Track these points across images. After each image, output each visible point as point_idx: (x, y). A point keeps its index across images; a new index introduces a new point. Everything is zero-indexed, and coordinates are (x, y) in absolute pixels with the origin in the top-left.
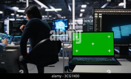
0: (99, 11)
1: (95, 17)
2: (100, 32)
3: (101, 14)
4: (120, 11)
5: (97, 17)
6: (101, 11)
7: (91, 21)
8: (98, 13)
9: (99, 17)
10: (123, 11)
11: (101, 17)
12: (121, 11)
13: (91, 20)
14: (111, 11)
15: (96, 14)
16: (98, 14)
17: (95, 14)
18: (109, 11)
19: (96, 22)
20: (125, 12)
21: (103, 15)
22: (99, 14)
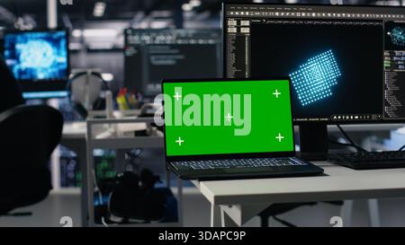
0: (242, 13)
1: (229, 30)
2: (244, 79)
3: (247, 23)
4: (303, 14)
5: (235, 30)
6: (247, 13)
7: (154, 39)
8: (239, 19)
9: (243, 30)
10: (314, 15)
11: (247, 30)
12: (309, 14)
13: (154, 34)
14: (277, 14)
15: (232, 23)
16: (239, 23)
17: (229, 23)
18: (271, 14)
19: (231, 48)
20: (319, 15)
21: (252, 26)
22: (243, 23)
